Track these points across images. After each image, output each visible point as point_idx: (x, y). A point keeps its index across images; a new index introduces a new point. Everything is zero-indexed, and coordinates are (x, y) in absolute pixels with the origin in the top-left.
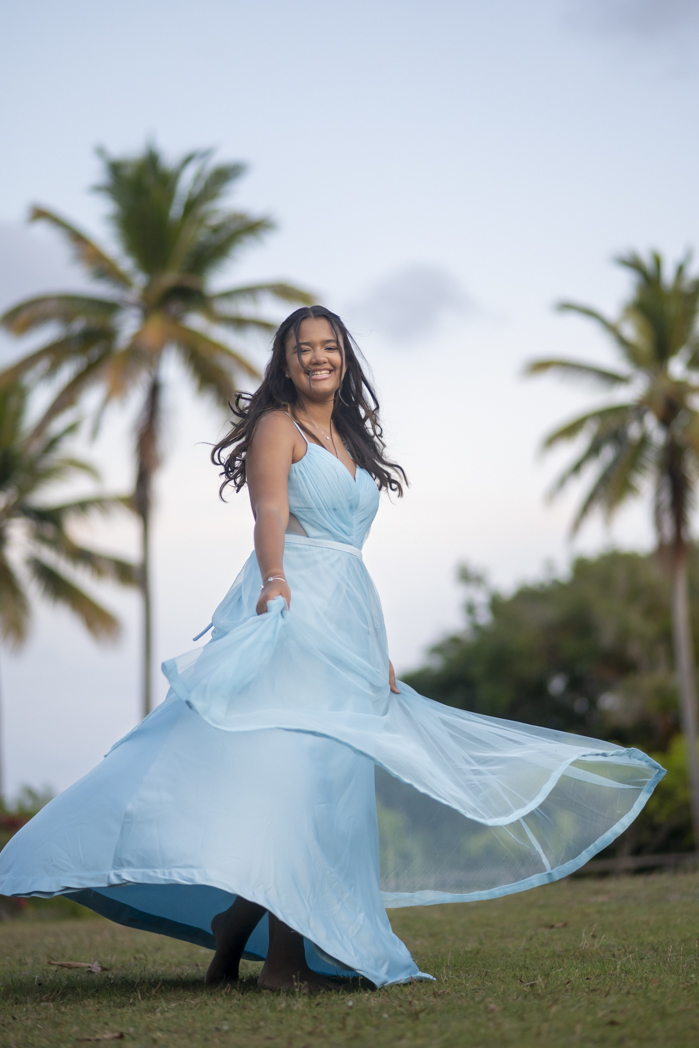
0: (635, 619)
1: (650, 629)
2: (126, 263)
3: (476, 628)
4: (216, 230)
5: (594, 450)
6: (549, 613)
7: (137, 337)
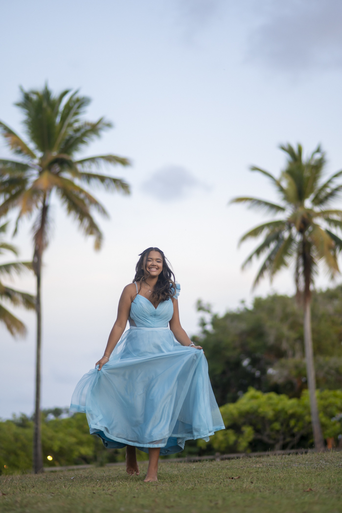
0: (285, 330)
1: (293, 335)
2: (32, 146)
3: (205, 332)
4: (77, 130)
5: (266, 244)
6: (243, 326)
7: (36, 182)
